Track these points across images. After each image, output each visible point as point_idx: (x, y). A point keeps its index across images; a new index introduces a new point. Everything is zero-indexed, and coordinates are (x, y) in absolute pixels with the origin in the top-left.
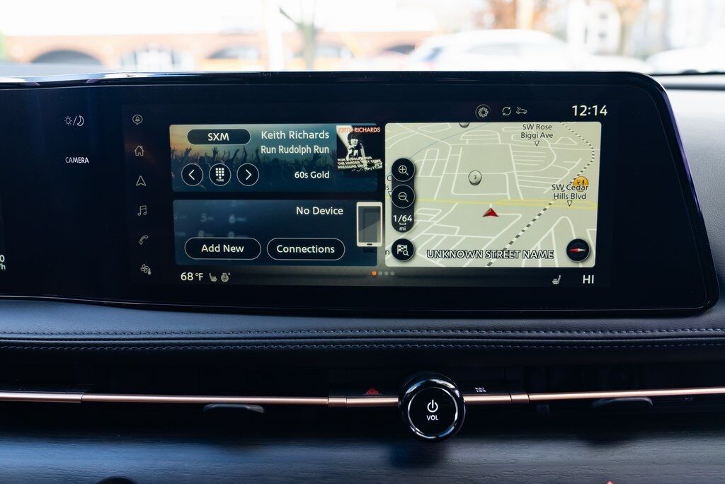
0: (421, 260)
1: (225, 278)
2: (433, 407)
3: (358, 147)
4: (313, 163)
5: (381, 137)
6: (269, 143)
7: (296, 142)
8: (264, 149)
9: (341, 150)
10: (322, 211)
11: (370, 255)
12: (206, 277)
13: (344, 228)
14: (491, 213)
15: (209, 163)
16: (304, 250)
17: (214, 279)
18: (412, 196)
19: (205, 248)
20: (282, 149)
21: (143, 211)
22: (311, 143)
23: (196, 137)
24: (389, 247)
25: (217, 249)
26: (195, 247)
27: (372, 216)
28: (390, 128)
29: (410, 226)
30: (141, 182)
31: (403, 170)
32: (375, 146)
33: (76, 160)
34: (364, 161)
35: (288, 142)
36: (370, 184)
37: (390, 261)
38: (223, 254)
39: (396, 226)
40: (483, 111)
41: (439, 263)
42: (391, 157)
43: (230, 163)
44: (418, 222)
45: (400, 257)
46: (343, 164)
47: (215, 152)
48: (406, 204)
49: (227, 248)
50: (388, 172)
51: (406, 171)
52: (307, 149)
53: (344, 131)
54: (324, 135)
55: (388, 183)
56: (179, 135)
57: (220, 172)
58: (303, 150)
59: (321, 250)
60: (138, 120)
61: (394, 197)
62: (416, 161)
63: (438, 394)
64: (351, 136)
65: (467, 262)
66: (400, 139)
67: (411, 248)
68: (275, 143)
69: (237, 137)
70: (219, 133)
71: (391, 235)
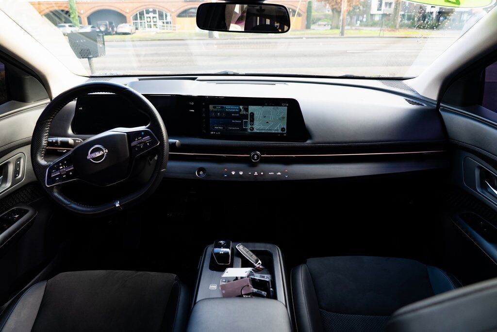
0: (255, 131)
1: (219, 133)
2: (256, 156)
3: (244, 110)
4: (235, 113)
6: (227, 109)
7: (233, 109)
9: (240, 110)
10: (237, 121)
11: (246, 130)
12: (215, 133)
13: (240, 125)
14: (267, 122)
15: (216, 112)
16: (234, 128)
17: (217, 133)
21: (204, 120)
22: (235, 109)
23: (214, 107)
24: (249, 128)
26: (214, 127)
27: (246, 123)
28: (249, 107)
29: (253, 124)
30: (204, 115)
31: (252, 114)
32: (247, 110)
33: (192, 111)
34: (245, 112)
35: (231, 109)
36: (246, 117)
37: (249, 131)
38: (219, 129)
39: (250, 124)
40: (266, 104)
41: (258, 131)
42: (249, 112)
43: (221, 112)
45: (251, 130)
46: (241, 113)
47: (218, 110)
48: (252, 120)
50: (249, 114)
51: (252, 115)
53: (241, 107)
54: (238, 108)
55: (249, 117)
56: (211, 107)
57: (219, 114)
59: (237, 128)
60: (204, 104)
61: (250, 119)
62: (254, 113)
63: (257, 155)
65: (263, 131)
66: (252, 109)
67: (253, 129)
68: (229, 109)
69: (222, 107)
70: (219, 107)
71: (250, 126)
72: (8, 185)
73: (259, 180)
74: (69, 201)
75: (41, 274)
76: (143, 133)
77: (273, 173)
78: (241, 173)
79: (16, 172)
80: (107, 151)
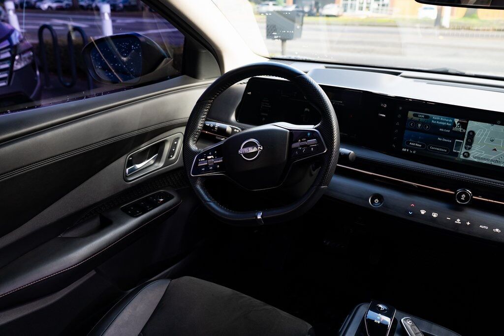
0: (471, 158)
1: (414, 152)
2: (463, 196)
3: (459, 125)
4: (446, 127)
5: (467, 124)
6: (435, 120)
7: (442, 121)
8: (433, 121)
9: (454, 125)
10: (445, 140)
11: (457, 154)
12: (409, 151)
13: (451, 146)
14: (495, 150)
15: (417, 122)
16: (438, 149)
17: (411, 152)
18: (472, 141)
19: (411, 143)
20: (438, 122)
21: (396, 131)
22: (446, 122)
23: (415, 115)
24: (462, 153)
25: (414, 144)
26: (408, 144)
27: (459, 144)
28: (470, 122)
29: (469, 149)
30: (398, 124)
31: (471, 134)
32: (464, 126)
33: (382, 115)
34: (460, 129)
35: (440, 121)
36: (461, 136)
37: (462, 157)
38: (415, 146)
39: (466, 148)
40: (499, 122)
41: (476, 160)
42: (468, 130)
43: (423, 123)
44: (472, 148)
45: (464, 156)
46: (454, 129)
47: (419, 120)
48: (470, 143)
49: (416, 145)
50: (467, 133)
51: (472, 134)
52: (445, 123)
53: (456, 121)
54: (451, 121)
55: (466, 136)
56: (411, 114)
57: (419, 125)
58: (443, 124)
59: (443, 150)
60: (401, 108)
61: (467, 140)
62: (476, 132)
63: (467, 195)
64: (458, 122)
65: (485, 162)
66: (472, 125)
67: (469, 155)
68: (436, 120)
69: (426, 117)
70: (422, 115)
71: (464, 150)
72: (161, 165)
73: (460, 232)
74: (209, 198)
75: (171, 270)
76: (309, 134)
77: (487, 228)
78: (435, 215)
79: (171, 153)
80: (262, 149)
